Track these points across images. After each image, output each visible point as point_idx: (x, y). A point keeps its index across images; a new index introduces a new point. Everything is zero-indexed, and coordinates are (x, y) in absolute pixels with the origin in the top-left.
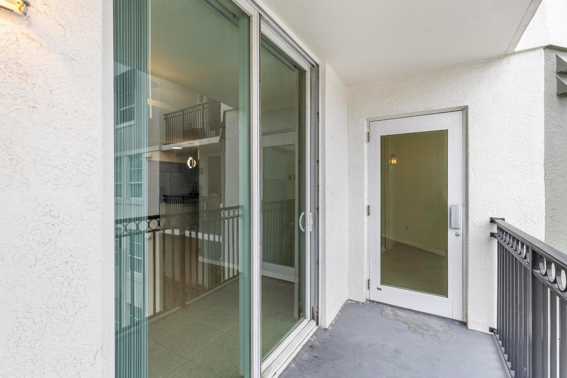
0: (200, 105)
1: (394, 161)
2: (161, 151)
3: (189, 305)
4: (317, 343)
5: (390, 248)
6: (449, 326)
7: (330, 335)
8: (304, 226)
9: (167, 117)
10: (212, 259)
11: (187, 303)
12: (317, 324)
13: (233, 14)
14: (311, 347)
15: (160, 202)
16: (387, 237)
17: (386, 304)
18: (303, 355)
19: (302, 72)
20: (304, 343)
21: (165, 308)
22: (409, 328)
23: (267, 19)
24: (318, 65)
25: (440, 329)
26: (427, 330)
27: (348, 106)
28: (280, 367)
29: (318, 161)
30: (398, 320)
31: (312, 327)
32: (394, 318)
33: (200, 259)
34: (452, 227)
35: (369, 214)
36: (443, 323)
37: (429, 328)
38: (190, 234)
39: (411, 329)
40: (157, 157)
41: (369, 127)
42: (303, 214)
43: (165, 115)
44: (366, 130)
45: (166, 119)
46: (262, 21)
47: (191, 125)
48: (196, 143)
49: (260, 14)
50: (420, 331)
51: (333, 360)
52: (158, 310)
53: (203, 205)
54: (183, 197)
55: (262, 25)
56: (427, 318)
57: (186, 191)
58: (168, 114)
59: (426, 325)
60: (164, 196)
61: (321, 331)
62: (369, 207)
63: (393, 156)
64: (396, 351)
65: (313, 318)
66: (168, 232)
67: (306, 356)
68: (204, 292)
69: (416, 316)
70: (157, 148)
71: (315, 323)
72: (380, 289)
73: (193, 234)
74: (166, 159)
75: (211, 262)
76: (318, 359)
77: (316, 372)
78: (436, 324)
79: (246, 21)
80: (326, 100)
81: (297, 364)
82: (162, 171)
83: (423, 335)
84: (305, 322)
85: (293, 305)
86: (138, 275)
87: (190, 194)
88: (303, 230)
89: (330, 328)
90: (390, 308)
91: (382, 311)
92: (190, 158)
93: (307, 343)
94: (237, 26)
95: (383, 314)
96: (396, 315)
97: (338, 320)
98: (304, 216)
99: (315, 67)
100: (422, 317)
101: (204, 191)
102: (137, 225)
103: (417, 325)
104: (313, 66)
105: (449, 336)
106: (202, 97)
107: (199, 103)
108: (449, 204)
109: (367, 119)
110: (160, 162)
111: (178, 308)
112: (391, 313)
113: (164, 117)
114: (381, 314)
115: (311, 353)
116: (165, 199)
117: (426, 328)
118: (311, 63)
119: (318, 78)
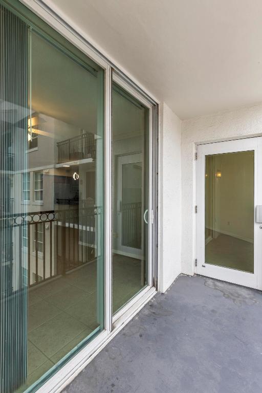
0: (80, 136)
1: (219, 175)
2: (55, 168)
3: (68, 274)
4: (155, 303)
5: (216, 237)
6: (254, 295)
7: (165, 298)
8: (147, 219)
9: (59, 145)
10: (88, 243)
11: (67, 273)
12: (157, 290)
13: (94, 69)
14: (151, 306)
15: (55, 203)
16: (213, 229)
17: (209, 278)
18: (144, 311)
19: (146, 110)
20: (145, 303)
21: (57, 274)
22: (224, 294)
23: (117, 71)
24: (158, 104)
25: (247, 296)
26: (238, 297)
27: (182, 134)
28: (127, 319)
29: (158, 174)
30: (217, 289)
31: (153, 292)
32: (213, 288)
33: (80, 243)
34: (257, 221)
35: (196, 212)
36: (250, 292)
37: (239, 296)
38: (74, 226)
39: (225, 296)
40: (52, 173)
41: (197, 149)
42: (147, 211)
43: (58, 143)
44: (194, 152)
45: (58, 146)
46: (113, 72)
47: (74, 150)
48: (78, 162)
49: (112, 68)
50: (232, 297)
51: (166, 315)
52: (53, 275)
53: (82, 205)
54: (69, 200)
55: (113, 75)
56: (238, 288)
57: (71, 197)
58: (60, 143)
59: (237, 293)
60: (57, 199)
61: (159, 295)
62: (196, 207)
63: (219, 171)
64: (213, 311)
65: (154, 285)
66: (60, 224)
67: (146, 312)
68: (79, 266)
69: (230, 287)
70: (52, 166)
71: (155, 289)
72: (204, 266)
73: (76, 226)
74: (58, 174)
75: (87, 245)
76: (156, 314)
77: (153, 323)
78: (244, 293)
79: (102, 72)
80: (164, 129)
81: (139, 318)
82: (56, 183)
83: (234, 300)
84: (148, 288)
85: (140, 276)
86: (40, 254)
87: (74, 198)
88: (146, 222)
89: (166, 293)
90: (211, 280)
91: (206, 282)
92: (75, 173)
93: (148, 303)
94: (96, 76)
95: (206, 284)
96: (215, 285)
97: (172, 287)
98: (147, 212)
99: (156, 106)
100: (234, 287)
101: (83, 196)
102: (32, 218)
103: (230, 293)
104: (154, 105)
105: (254, 302)
106: (82, 130)
107: (80, 134)
108: (255, 204)
109: (196, 143)
110: (55, 176)
111: (61, 276)
112: (212, 283)
113: (57, 144)
114: (205, 283)
115: (151, 310)
116: (58, 201)
117: (237, 295)
118: (153, 104)
119: (158, 113)
